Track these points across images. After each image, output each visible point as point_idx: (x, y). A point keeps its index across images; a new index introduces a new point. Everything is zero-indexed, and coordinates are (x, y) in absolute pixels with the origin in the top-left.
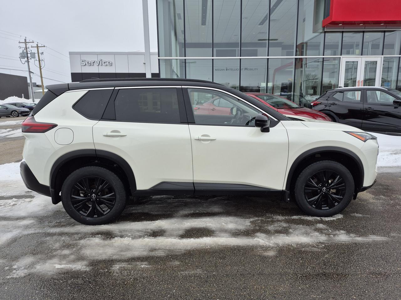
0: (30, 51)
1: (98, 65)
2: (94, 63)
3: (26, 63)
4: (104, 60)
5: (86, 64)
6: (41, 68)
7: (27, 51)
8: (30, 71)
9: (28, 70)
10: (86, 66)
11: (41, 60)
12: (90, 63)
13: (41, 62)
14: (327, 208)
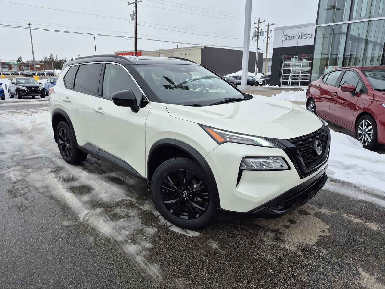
0: (261, 30)
1: (298, 39)
2: (295, 37)
3: (256, 41)
4: (305, 33)
5: (287, 38)
6: (268, 44)
7: (258, 31)
8: (257, 48)
9: (256, 47)
10: (287, 40)
11: (269, 37)
12: (291, 37)
13: (269, 39)
14: (187, 218)
